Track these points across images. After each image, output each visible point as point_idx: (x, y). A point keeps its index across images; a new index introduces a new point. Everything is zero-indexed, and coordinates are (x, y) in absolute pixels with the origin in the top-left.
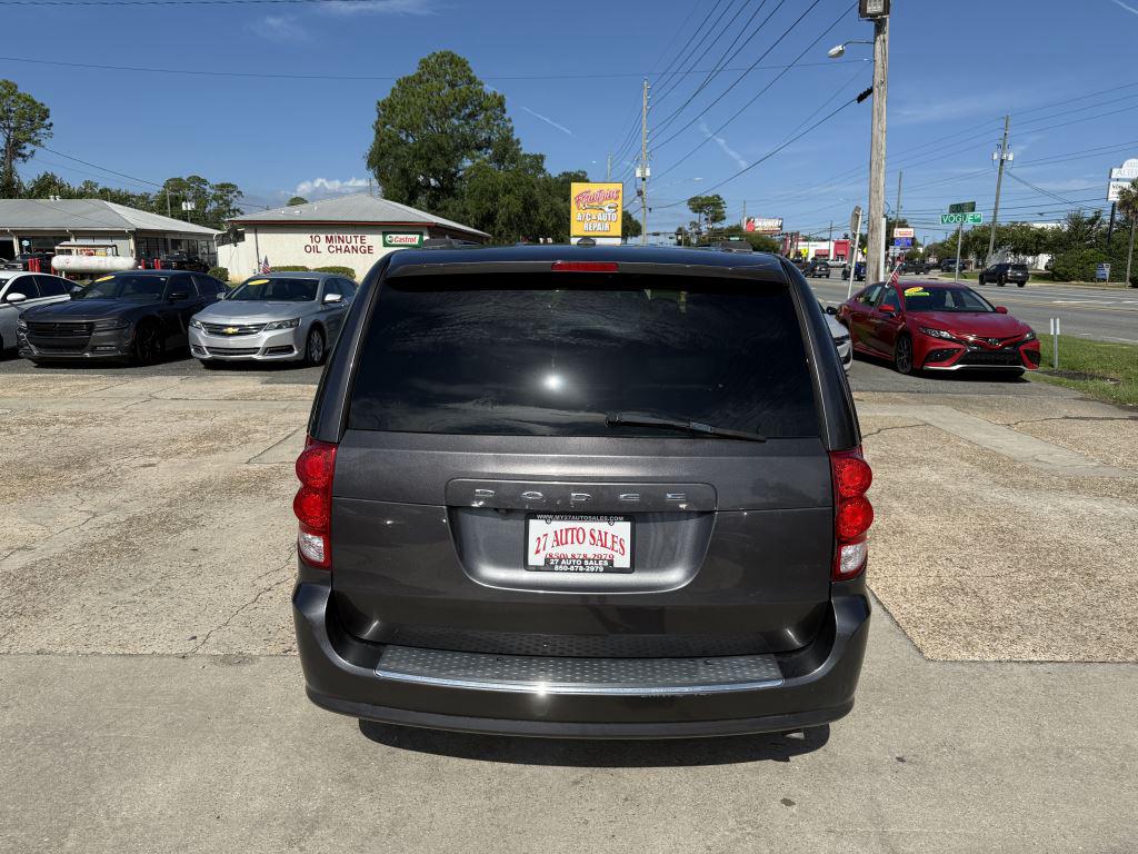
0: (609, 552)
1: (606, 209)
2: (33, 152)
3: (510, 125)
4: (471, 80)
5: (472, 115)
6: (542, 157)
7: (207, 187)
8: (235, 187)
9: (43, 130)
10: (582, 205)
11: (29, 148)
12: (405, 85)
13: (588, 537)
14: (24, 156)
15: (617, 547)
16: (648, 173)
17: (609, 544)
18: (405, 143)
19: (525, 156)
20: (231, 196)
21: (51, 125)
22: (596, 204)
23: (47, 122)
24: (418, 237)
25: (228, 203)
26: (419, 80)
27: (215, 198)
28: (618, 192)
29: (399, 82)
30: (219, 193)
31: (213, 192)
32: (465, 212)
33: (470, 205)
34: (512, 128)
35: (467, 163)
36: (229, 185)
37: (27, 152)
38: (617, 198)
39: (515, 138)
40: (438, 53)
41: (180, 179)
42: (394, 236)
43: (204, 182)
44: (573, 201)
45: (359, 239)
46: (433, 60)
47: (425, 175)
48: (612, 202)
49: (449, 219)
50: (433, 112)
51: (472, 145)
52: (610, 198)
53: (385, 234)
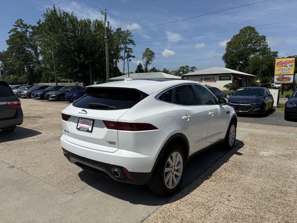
1: (288, 66)
2: (151, 63)
3: (267, 44)
4: (256, 33)
5: (255, 42)
6: (277, 52)
7: (189, 68)
8: (195, 67)
9: (153, 58)
10: (279, 65)
11: (151, 61)
12: (235, 37)
14: (149, 63)
18: (234, 52)
19: (272, 52)
20: (194, 70)
22: (284, 65)
23: (154, 56)
24: (229, 77)
26: (239, 35)
28: (293, 61)
29: (234, 37)
30: (192, 69)
31: (190, 69)
32: (249, 70)
33: (251, 67)
34: (268, 45)
35: (252, 56)
36: (194, 67)
37: (150, 63)
38: (292, 63)
39: (268, 48)
40: (246, 27)
41: (183, 67)
42: (222, 77)
43: (189, 67)
44: (276, 65)
45: (213, 78)
46: (244, 29)
47: (238, 61)
48: (290, 64)
49: (244, 72)
50: (243, 43)
51: (254, 51)
52: (290, 63)
53: (220, 77)
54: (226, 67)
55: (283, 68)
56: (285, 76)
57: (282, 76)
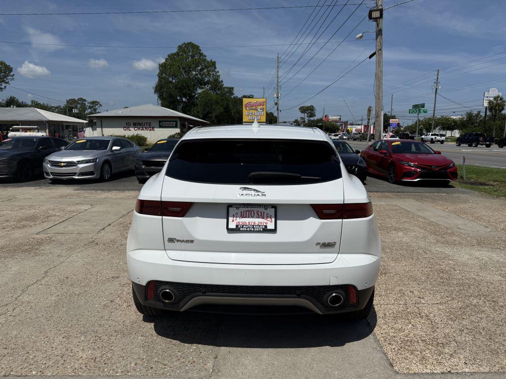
1: (259, 110)
3: (218, 74)
4: (201, 54)
5: (202, 70)
6: (233, 88)
7: (86, 103)
8: (98, 102)
9: (10, 77)
10: (247, 108)
11: (3, 85)
12: (171, 57)
16: (279, 95)
18: (171, 82)
19: (226, 87)
20: (97, 107)
21: (14, 75)
22: (254, 107)
23: (12, 74)
24: (175, 123)
25: (95, 110)
26: (177, 54)
27: (90, 107)
28: (264, 102)
29: (169, 56)
30: (91, 105)
31: (89, 105)
32: (198, 112)
33: (200, 109)
35: (199, 91)
36: (96, 102)
37: (2, 87)
38: (263, 105)
39: (220, 80)
40: (186, 43)
41: (74, 99)
42: (164, 123)
43: (85, 100)
44: (244, 107)
45: (148, 124)
46: (184, 46)
47: (180, 96)
48: (261, 107)
49: (191, 115)
50: (184, 68)
51: (202, 83)
52: (260, 105)
53: (160, 122)
54: (162, 106)
55: (253, 112)
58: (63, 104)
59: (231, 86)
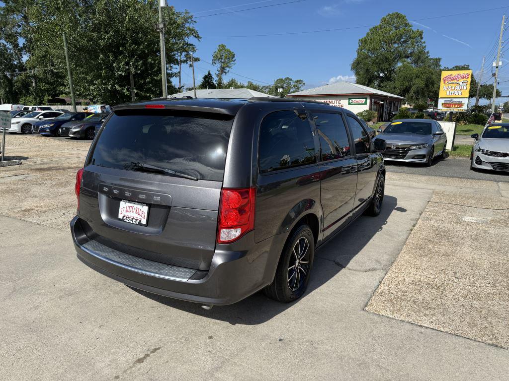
0: (141, 217)
1: (461, 84)
2: (228, 71)
3: (424, 45)
4: (406, 25)
5: (405, 42)
6: (440, 59)
7: (292, 82)
8: (302, 81)
9: (232, 62)
10: (446, 82)
11: (228, 69)
12: (374, 31)
13: (135, 210)
14: (225, 72)
15: (143, 216)
16: (500, 63)
17: (141, 214)
18: (370, 57)
19: (432, 59)
20: (300, 85)
21: (235, 60)
22: (455, 81)
23: (234, 59)
24: (364, 100)
25: (298, 89)
26: (380, 27)
27: (294, 86)
28: (469, 75)
29: (371, 30)
30: (296, 84)
31: (294, 84)
32: (395, 88)
33: (398, 84)
34: (425, 46)
35: (400, 64)
36: (300, 81)
37: (226, 71)
38: (468, 78)
39: (426, 51)
40: (391, 14)
41: (282, 79)
42: (353, 100)
43: (291, 80)
45: (338, 102)
46: (388, 17)
47: (377, 72)
48: (464, 80)
49: (386, 91)
50: (385, 42)
51: (403, 56)
53: (350, 99)
54: (358, 83)
55: (453, 86)
56: (455, 100)
57: (450, 99)
58: (272, 83)
59: (438, 58)
